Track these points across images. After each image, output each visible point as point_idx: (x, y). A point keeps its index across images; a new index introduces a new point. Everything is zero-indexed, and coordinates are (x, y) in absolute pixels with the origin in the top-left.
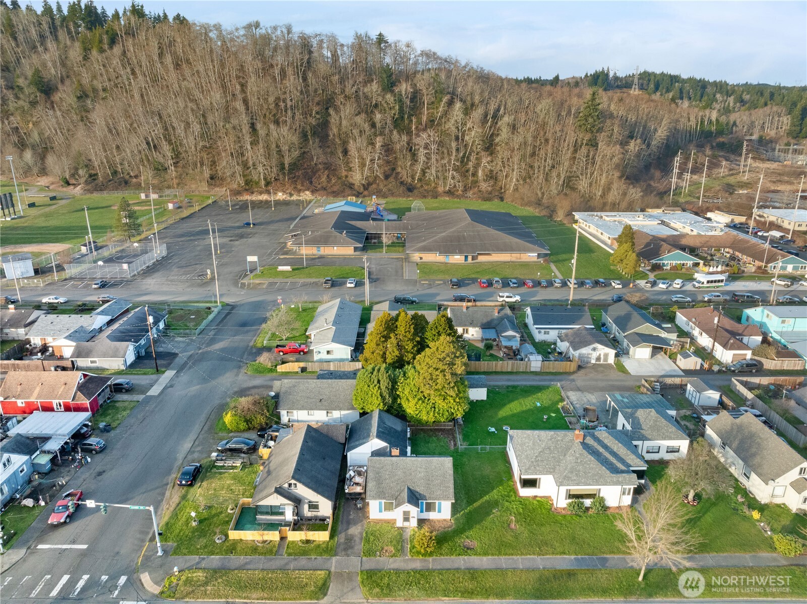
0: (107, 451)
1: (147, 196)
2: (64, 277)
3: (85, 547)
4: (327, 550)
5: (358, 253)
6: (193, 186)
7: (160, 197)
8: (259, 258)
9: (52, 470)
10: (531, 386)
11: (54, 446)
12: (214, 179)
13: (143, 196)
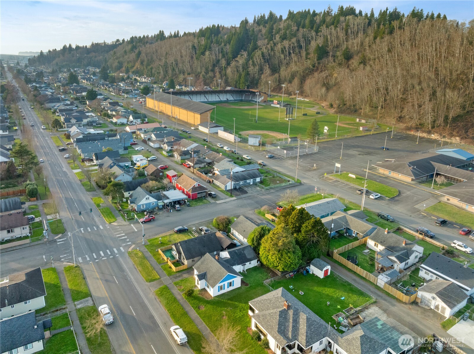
0: (180, 211)
1: (359, 121)
2: (264, 150)
3: (136, 230)
4: (170, 274)
5: (413, 182)
6: (388, 120)
7: (366, 122)
8: (341, 166)
9: (161, 209)
10: (357, 289)
11: (166, 201)
12: (400, 119)
13: (358, 120)
